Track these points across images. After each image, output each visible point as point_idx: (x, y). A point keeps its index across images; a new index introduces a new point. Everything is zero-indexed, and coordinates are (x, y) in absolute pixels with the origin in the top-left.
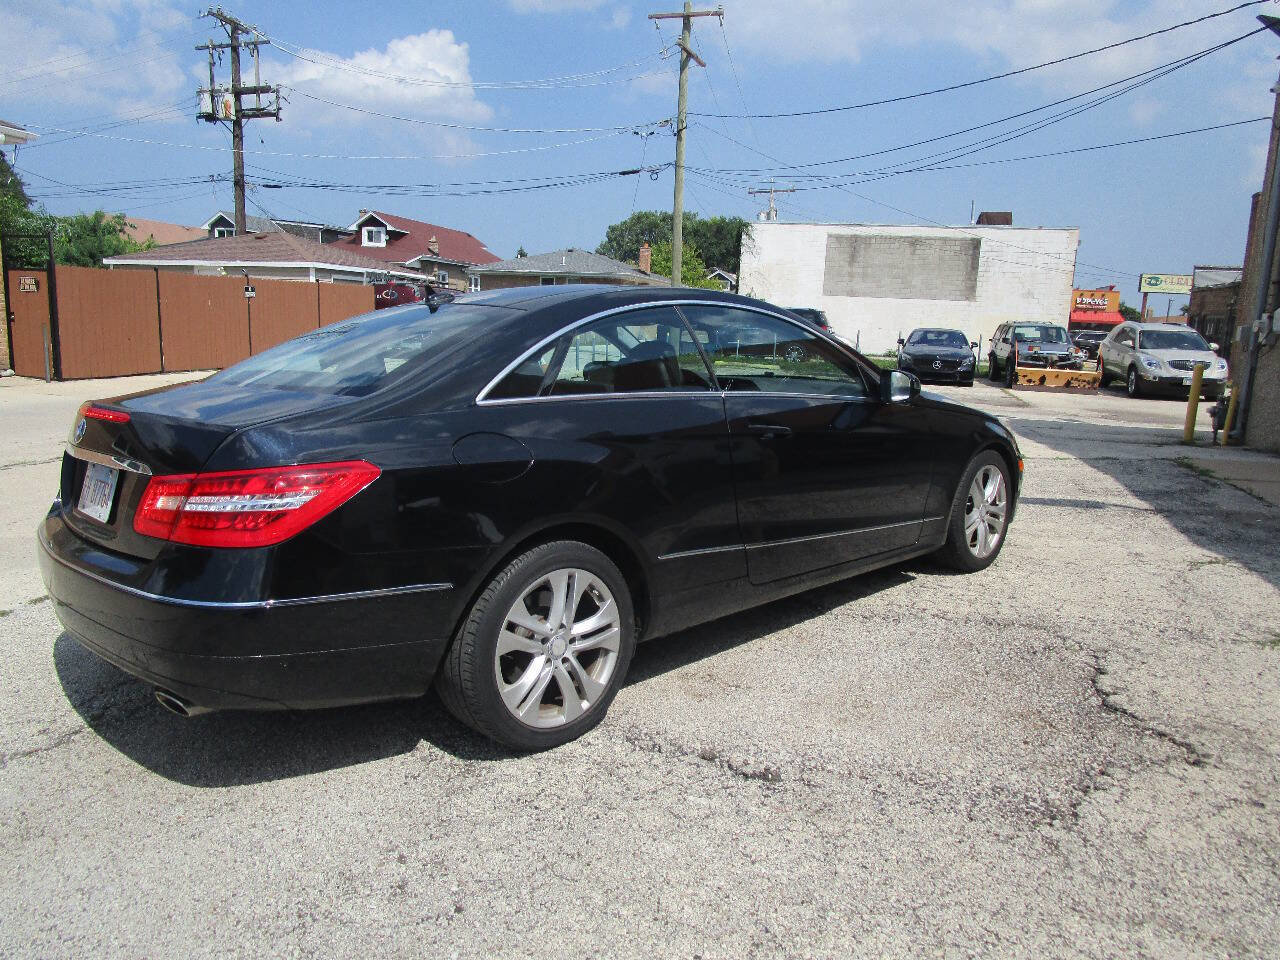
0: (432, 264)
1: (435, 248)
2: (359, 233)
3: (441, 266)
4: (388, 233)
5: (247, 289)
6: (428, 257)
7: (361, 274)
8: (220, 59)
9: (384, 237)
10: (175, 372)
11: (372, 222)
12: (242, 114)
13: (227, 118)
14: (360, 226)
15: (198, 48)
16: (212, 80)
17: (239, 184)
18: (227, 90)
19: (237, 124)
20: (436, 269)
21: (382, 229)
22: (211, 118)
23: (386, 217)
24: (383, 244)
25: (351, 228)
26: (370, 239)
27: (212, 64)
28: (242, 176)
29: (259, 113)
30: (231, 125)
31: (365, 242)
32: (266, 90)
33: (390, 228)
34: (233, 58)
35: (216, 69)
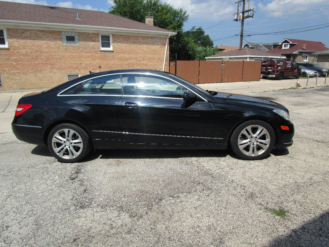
0: (302, 53)
1: (304, 48)
2: (281, 45)
3: (306, 53)
4: (290, 44)
5: (222, 64)
6: (301, 51)
7: (262, 58)
8: (240, 4)
9: (289, 46)
10: (202, 83)
11: (286, 42)
12: (244, 18)
13: (240, 19)
14: (282, 43)
15: (235, 3)
16: (238, 10)
17: (242, 36)
18: (241, 12)
19: (243, 21)
20: (304, 54)
21: (289, 44)
22: (236, 20)
23: (290, 40)
24: (288, 48)
25: (279, 44)
26: (285, 47)
27: (238, 6)
28: (242, 34)
29: (248, 17)
30: (241, 21)
31: (283, 48)
32: (250, 10)
33: (291, 43)
34: (243, 4)
35: (239, 7)
